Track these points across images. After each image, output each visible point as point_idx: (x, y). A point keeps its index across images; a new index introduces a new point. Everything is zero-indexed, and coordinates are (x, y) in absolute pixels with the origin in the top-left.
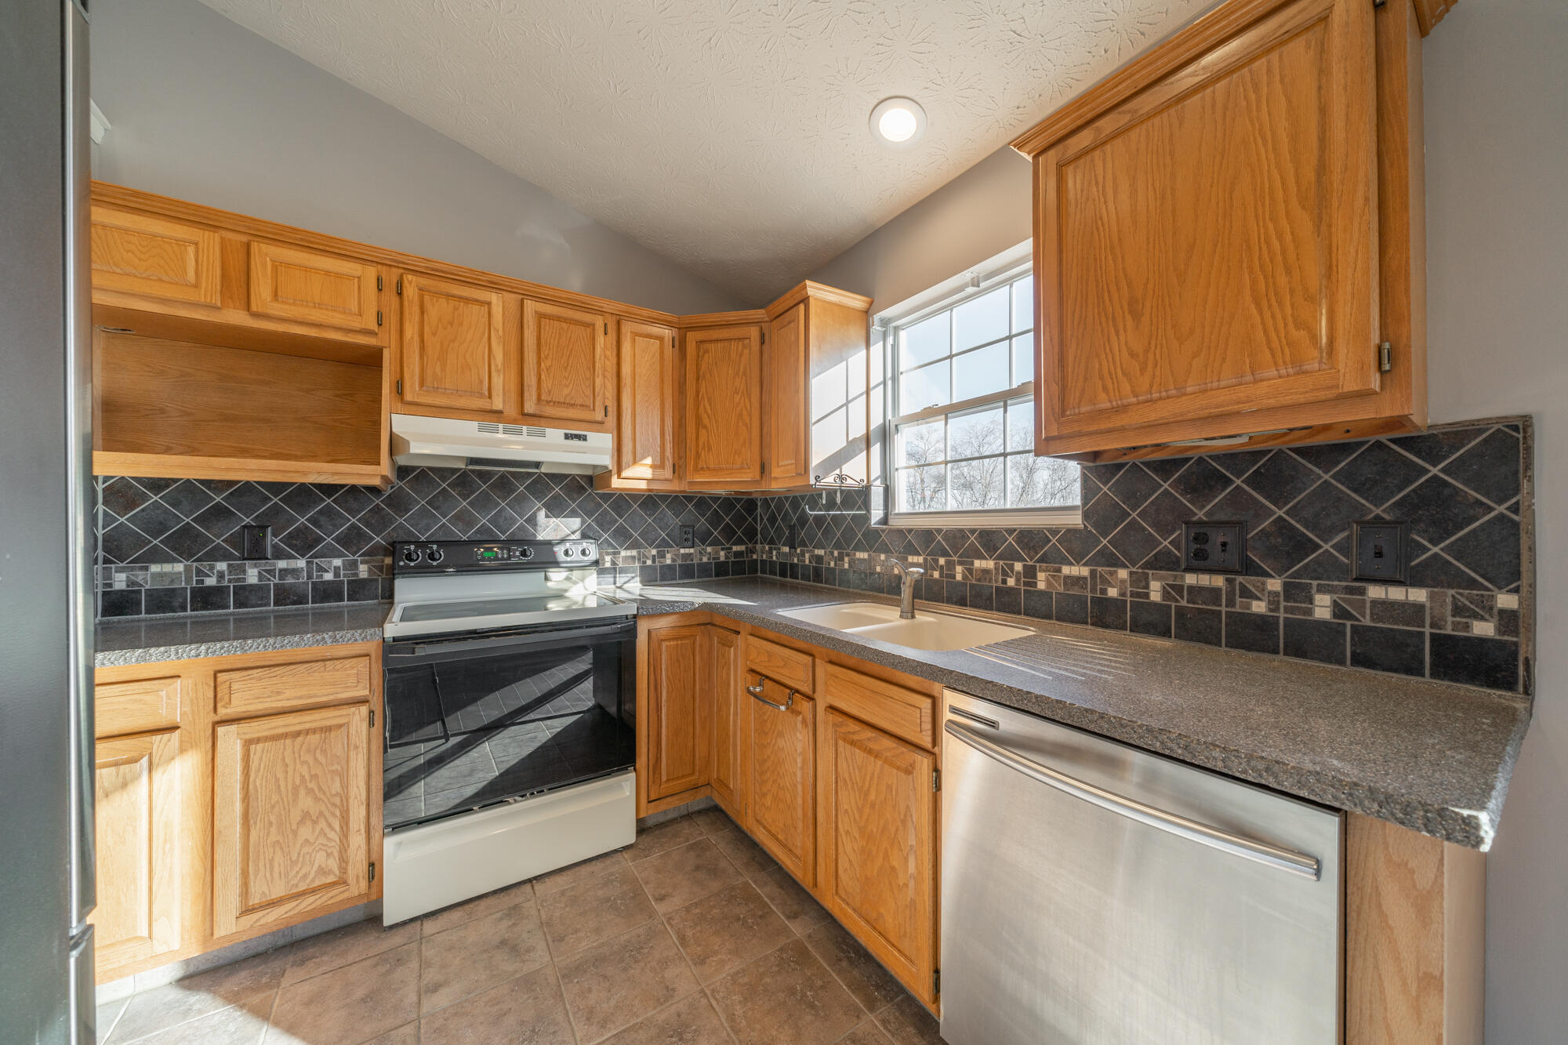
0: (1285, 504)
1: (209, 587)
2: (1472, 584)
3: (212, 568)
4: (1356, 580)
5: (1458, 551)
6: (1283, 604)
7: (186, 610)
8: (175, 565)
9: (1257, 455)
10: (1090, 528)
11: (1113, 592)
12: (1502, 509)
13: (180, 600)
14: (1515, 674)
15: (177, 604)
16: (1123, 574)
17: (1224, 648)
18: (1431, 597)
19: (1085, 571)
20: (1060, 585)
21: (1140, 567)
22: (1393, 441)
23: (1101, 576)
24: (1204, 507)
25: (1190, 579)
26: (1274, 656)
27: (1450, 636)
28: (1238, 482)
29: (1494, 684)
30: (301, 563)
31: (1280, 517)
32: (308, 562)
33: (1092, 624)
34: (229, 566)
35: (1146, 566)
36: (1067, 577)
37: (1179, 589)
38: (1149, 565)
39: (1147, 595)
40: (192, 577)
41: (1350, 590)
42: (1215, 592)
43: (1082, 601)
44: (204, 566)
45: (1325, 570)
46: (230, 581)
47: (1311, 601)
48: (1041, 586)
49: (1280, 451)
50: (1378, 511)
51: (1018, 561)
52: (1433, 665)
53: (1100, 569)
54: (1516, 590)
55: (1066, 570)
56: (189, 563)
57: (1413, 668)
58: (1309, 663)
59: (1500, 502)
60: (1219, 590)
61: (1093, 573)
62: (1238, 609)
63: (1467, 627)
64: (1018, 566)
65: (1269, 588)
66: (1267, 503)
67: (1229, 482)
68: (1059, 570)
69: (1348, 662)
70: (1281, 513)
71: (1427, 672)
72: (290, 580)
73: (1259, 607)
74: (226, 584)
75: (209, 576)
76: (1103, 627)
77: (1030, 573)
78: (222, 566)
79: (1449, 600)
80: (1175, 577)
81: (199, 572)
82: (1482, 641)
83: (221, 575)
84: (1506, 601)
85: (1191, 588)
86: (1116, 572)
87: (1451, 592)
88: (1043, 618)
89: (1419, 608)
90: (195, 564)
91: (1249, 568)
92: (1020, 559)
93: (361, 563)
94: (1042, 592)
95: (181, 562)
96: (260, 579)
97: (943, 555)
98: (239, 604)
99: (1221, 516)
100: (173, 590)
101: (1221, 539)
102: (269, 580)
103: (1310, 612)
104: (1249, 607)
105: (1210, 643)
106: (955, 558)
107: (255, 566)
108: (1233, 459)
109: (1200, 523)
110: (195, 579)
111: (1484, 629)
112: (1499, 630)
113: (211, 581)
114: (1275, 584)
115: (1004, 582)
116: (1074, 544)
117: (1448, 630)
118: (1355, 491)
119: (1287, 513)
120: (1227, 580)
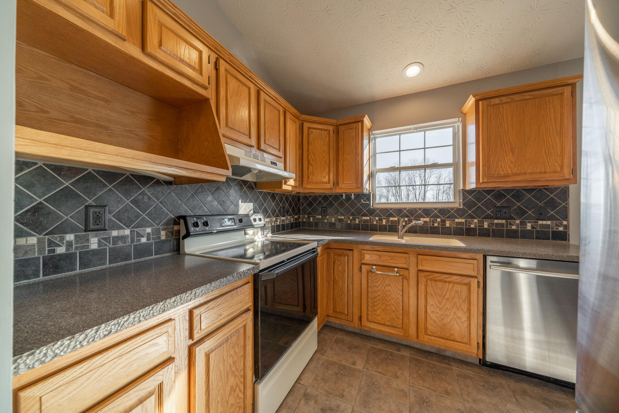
0: (520, 202)
1: (60, 255)
2: (559, 220)
3: (62, 239)
4: (536, 220)
5: (556, 213)
6: (520, 226)
7: (38, 276)
8: (29, 238)
9: (513, 190)
10: (465, 208)
11: (472, 226)
12: (564, 204)
13: (34, 268)
14: (567, 237)
15: (30, 272)
16: (476, 221)
17: (505, 238)
18: (551, 223)
19: (463, 220)
20: (454, 225)
21: (481, 219)
22: (543, 189)
23: (469, 221)
24: (499, 203)
25: (496, 221)
26: (518, 239)
27: (555, 231)
28: (508, 196)
29: (563, 240)
30: (127, 232)
31: (519, 206)
32: (131, 231)
33: (465, 235)
34: (76, 237)
35: (483, 218)
36: (457, 222)
37: (493, 224)
38: (484, 218)
39: (483, 226)
40: (44, 248)
41: (535, 222)
42: (502, 225)
43: (462, 229)
44: (56, 238)
45: (529, 218)
46: (76, 248)
47: (526, 225)
48: (448, 225)
49: (519, 190)
50: (540, 204)
51: (439, 218)
52: (552, 238)
53: (468, 220)
54: (567, 221)
55: (457, 220)
56: (41, 236)
57: (548, 239)
58: (526, 240)
59: (564, 203)
60: (504, 224)
61: (466, 221)
62: (509, 228)
63: (558, 229)
64: (439, 220)
65: (516, 222)
66: (516, 202)
67: (506, 196)
68: (454, 220)
69: (535, 238)
70: (519, 204)
71: (551, 239)
72: (120, 244)
73: (514, 227)
74: (73, 251)
75: (60, 246)
76: (469, 236)
77: (443, 222)
78: (70, 237)
79: (555, 223)
80: (492, 221)
81: (51, 243)
82: (561, 231)
83: (69, 244)
84: (565, 223)
85: (496, 224)
86: (473, 220)
87: (555, 221)
88: (448, 235)
89: (549, 225)
90: (47, 237)
91: (512, 218)
92: (440, 217)
93: (162, 230)
94: (448, 227)
95: (34, 236)
96: (99, 246)
97: (407, 217)
98: (83, 265)
99: (505, 205)
100: (26, 260)
101: (505, 211)
102: (106, 245)
103: (526, 228)
104: (511, 227)
105: (501, 237)
106: (412, 218)
107: (96, 236)
108: (508, 191)
109: (498, 207)
110: (47, 249)
111: (561, 229)
112: (564, 229)
113: (61, 250)
114: (518, 222)
115: (433, 225)
116: (459, 212)
117: (555, 230)
118: (536, 199)
119: (520, 204)
120: (506, 221)
